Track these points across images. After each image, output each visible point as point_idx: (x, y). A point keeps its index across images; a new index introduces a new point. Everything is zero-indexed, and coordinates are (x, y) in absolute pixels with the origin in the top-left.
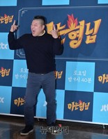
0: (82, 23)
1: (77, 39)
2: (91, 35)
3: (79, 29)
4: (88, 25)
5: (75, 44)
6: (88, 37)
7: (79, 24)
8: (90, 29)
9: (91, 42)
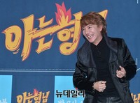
3: (73, 25)
5: (68, 48)
7: (73, 18)
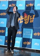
0: (29, 16)
1: (27, 21)
2: (32, 20)
3: (28, 18)
4: (31, 16)
6: (31, 20)
8: (31, 18)
9: (32, 22)
